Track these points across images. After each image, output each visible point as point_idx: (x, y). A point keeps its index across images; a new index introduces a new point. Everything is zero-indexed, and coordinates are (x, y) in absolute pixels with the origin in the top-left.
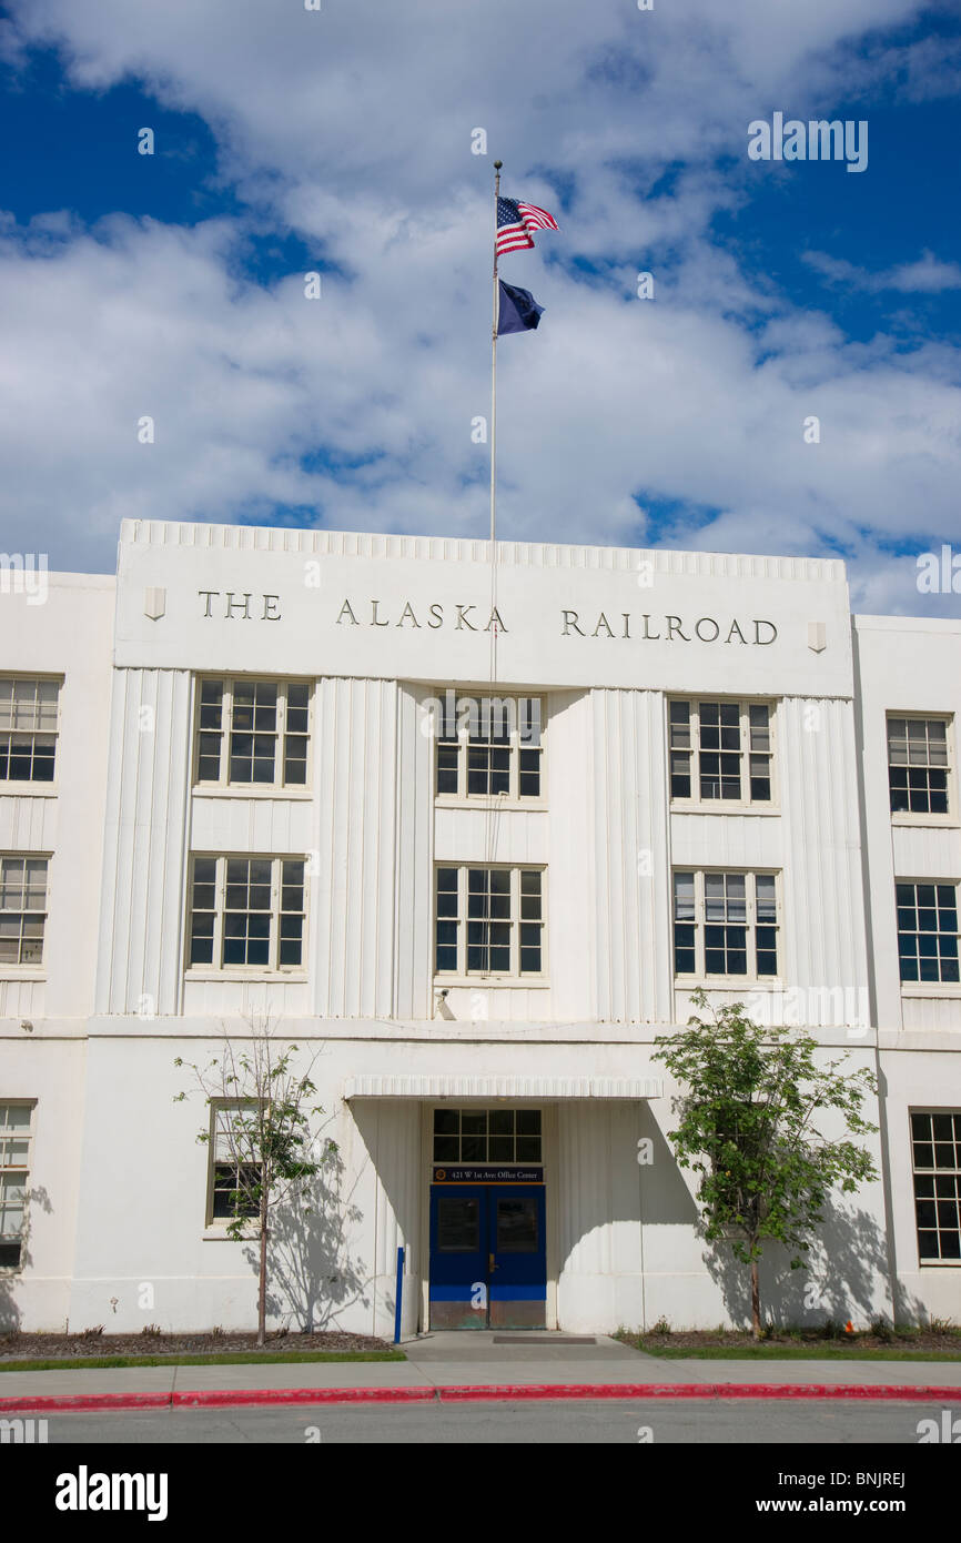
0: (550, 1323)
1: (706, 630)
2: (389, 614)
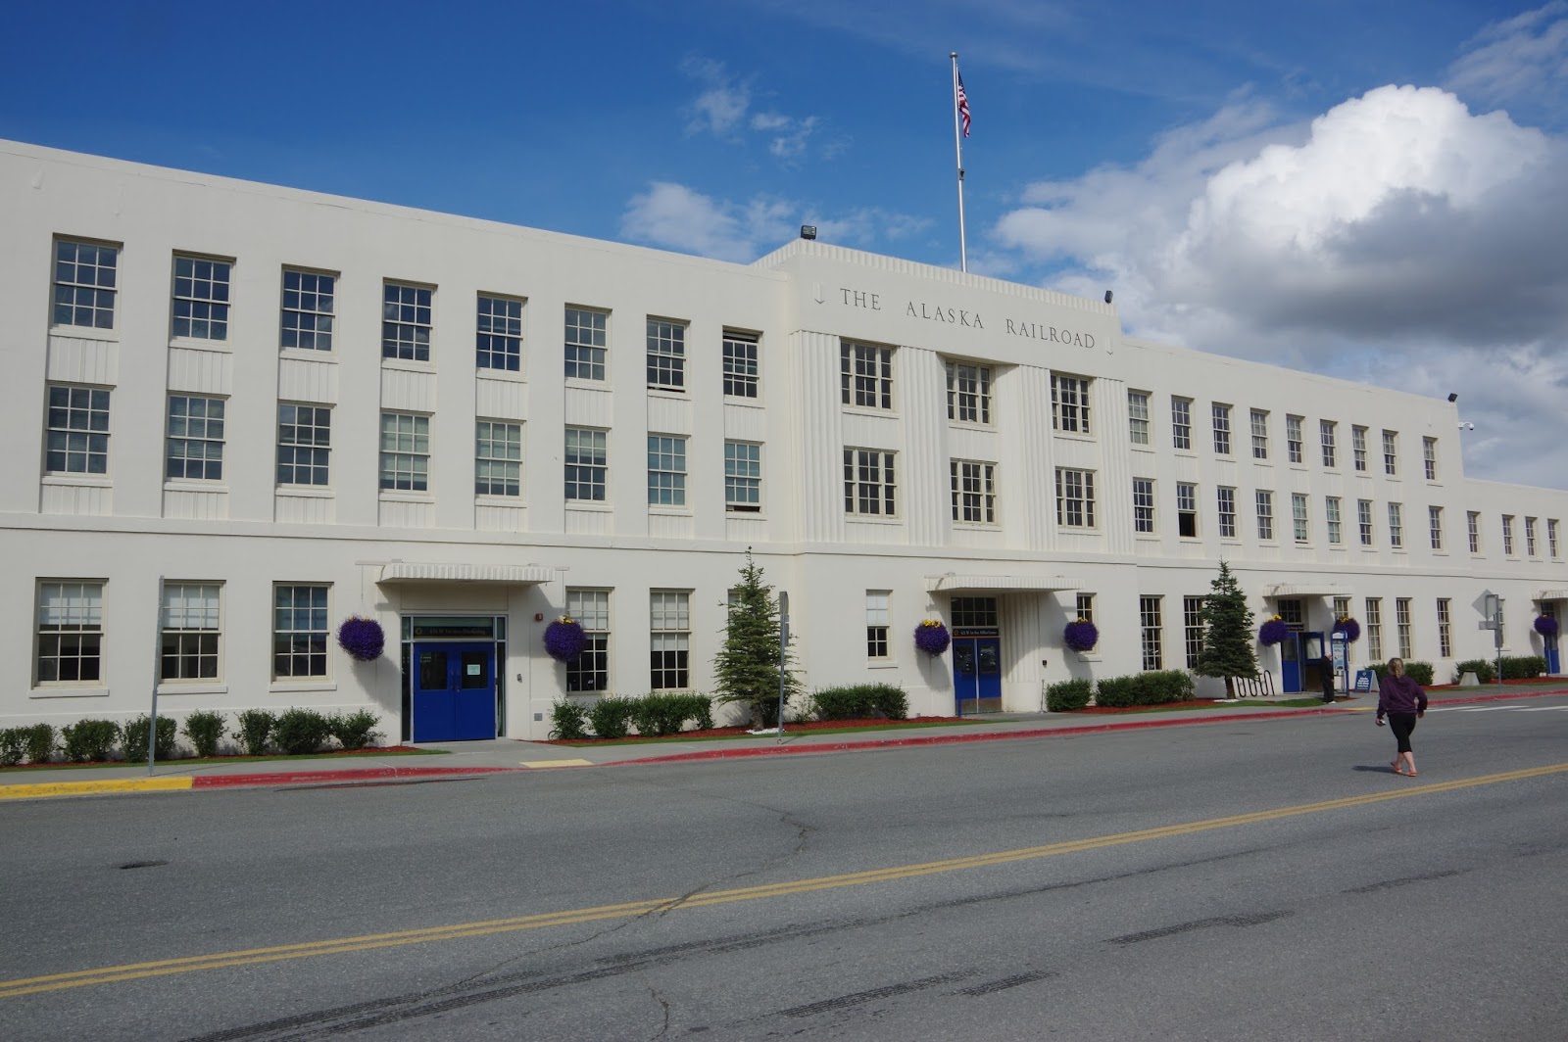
0: (1004, 707)
1: (1066, 337)
2: (931, 311)
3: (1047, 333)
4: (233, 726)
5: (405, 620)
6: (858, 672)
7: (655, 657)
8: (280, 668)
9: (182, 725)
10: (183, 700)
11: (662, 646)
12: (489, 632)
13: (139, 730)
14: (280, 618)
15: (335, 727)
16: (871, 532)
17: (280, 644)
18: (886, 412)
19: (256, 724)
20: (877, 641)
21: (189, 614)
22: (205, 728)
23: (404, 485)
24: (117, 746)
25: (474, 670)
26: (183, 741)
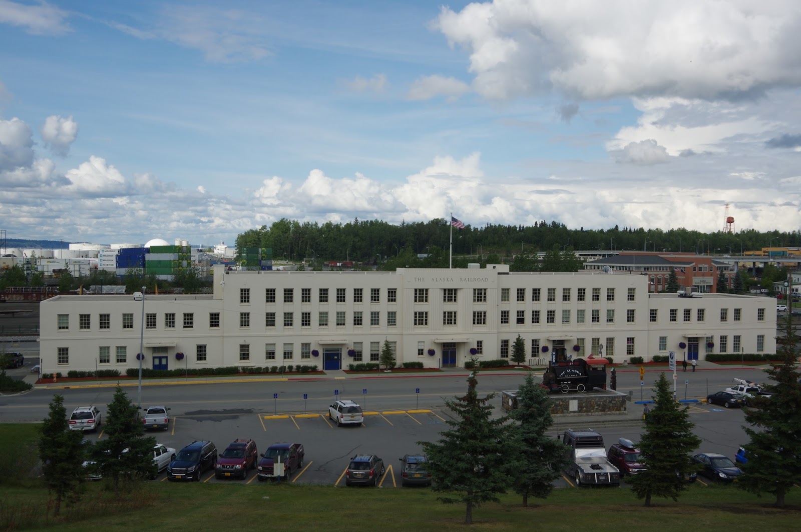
0: (455, 365)
1: (479, 280)
2: (438, 279)
3: (472, 280)
4: (295, 367)
5: (324, 349)
6: (414, 358)
7: (372, 355)
8: (303, 357)
9: (287, 367)
10: (287, 363)
11: (373, 353)
12: (339, 351)
13: (281, 368)
14: (303, 349)
15: (310, 368)
16: (421, 330)
17: (303, 353)
18: (426, 303)
19: (298, 367)
20: (421, 352)
21: (288, 349)
22: (290, 367)
23: (323, 325)
24: (278, 371)
25: (336, 357)
26: (287, 370)
